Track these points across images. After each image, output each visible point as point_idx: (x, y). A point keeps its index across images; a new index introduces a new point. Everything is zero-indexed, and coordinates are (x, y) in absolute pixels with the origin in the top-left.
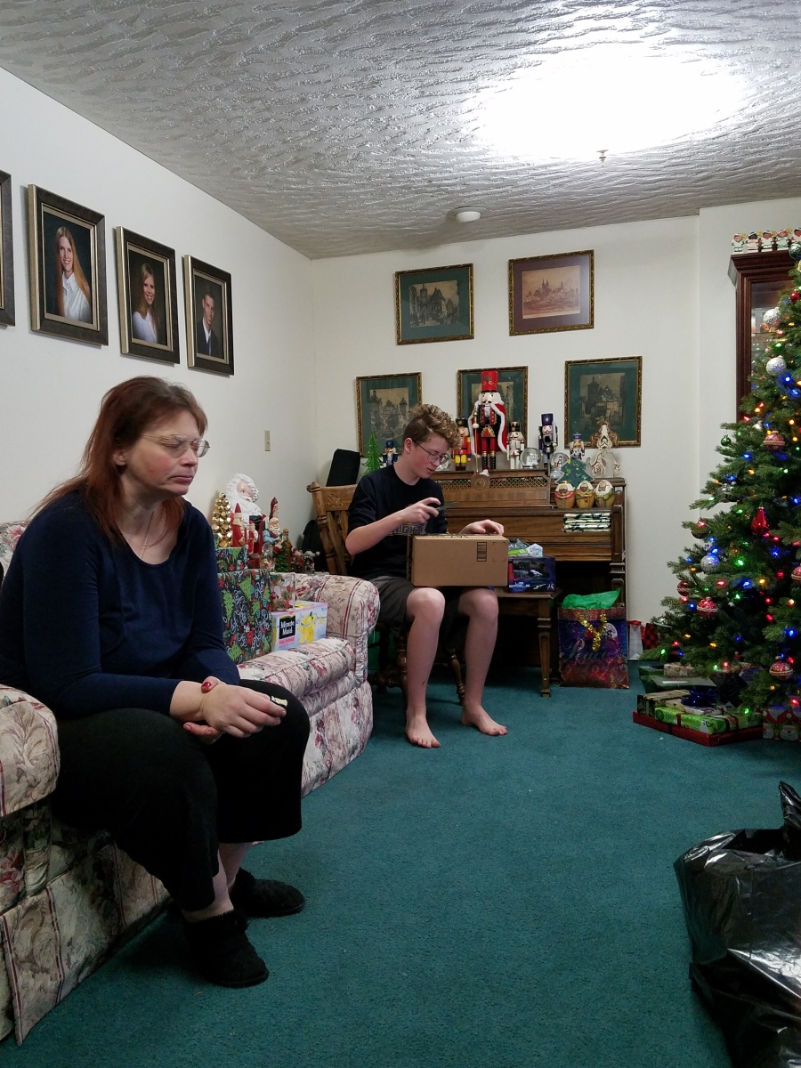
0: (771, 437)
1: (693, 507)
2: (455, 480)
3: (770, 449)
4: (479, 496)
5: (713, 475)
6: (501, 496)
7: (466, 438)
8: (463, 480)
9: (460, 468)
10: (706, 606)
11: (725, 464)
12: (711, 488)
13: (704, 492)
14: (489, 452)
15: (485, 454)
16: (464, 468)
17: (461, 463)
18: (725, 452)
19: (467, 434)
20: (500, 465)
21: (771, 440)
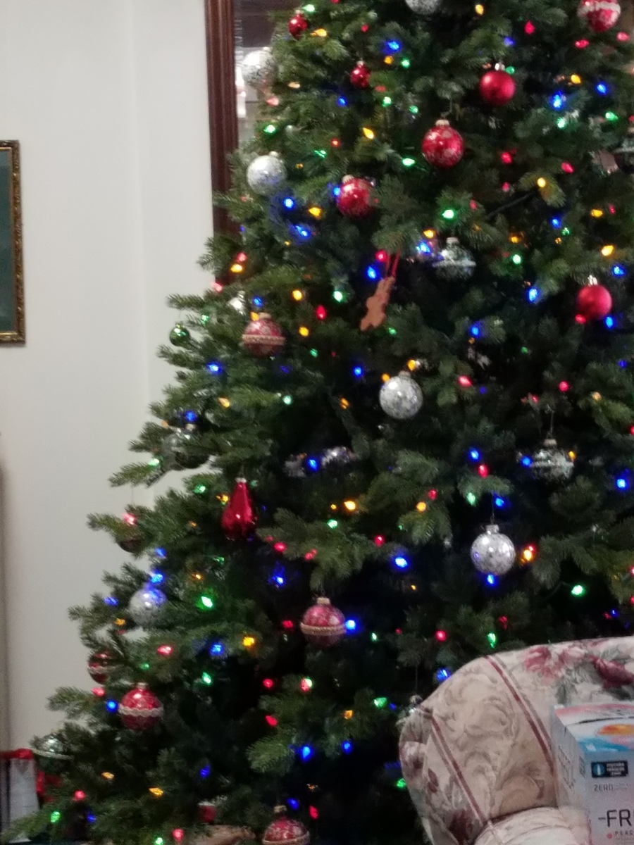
0: (258, 328)
1: (117, 481)
3: (255, 352)
5: (156, 410)
10: (138, 705)
11: (178, 385)
12: (151, 440)
13: (137, 448)
18: (177, 360)
21: (257, 332)
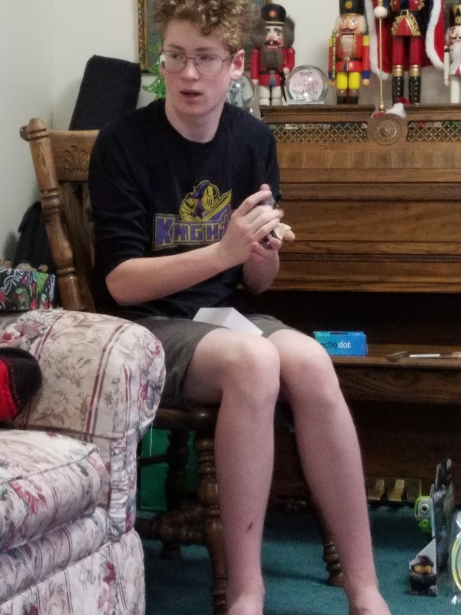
2: (334, 124)
4: (384, 158)
6: (429, 158)
7: (360, 38)
8: (352, 123)
9: (347, 99)
14: (407, 67)
15: (398, 70)
16: (355, 100)
17: (348, 90)
19: (362, 29)
20: (429, 95)
